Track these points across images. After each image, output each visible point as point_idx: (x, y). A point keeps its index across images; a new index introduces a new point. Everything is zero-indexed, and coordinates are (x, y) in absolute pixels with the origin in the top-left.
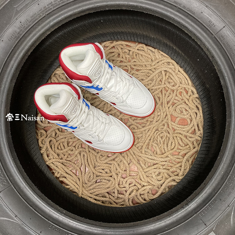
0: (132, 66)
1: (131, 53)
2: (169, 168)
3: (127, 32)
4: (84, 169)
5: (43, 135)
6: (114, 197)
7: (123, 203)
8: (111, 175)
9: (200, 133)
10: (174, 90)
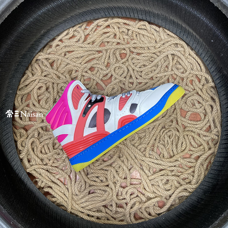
0: (131, 49)
1: (130, 32)
2: (179, 174)
3: (125, 7)
4: (74, 176)
5: (23, 136)
6: (111, 211)
7: (122, 217)
8: (108, 184)
9: (217, 130)
10: (183, 78)
